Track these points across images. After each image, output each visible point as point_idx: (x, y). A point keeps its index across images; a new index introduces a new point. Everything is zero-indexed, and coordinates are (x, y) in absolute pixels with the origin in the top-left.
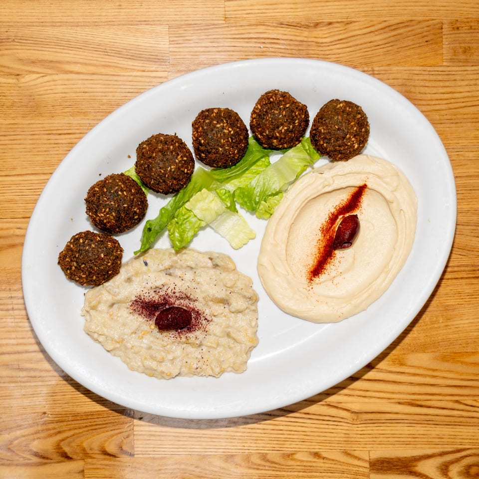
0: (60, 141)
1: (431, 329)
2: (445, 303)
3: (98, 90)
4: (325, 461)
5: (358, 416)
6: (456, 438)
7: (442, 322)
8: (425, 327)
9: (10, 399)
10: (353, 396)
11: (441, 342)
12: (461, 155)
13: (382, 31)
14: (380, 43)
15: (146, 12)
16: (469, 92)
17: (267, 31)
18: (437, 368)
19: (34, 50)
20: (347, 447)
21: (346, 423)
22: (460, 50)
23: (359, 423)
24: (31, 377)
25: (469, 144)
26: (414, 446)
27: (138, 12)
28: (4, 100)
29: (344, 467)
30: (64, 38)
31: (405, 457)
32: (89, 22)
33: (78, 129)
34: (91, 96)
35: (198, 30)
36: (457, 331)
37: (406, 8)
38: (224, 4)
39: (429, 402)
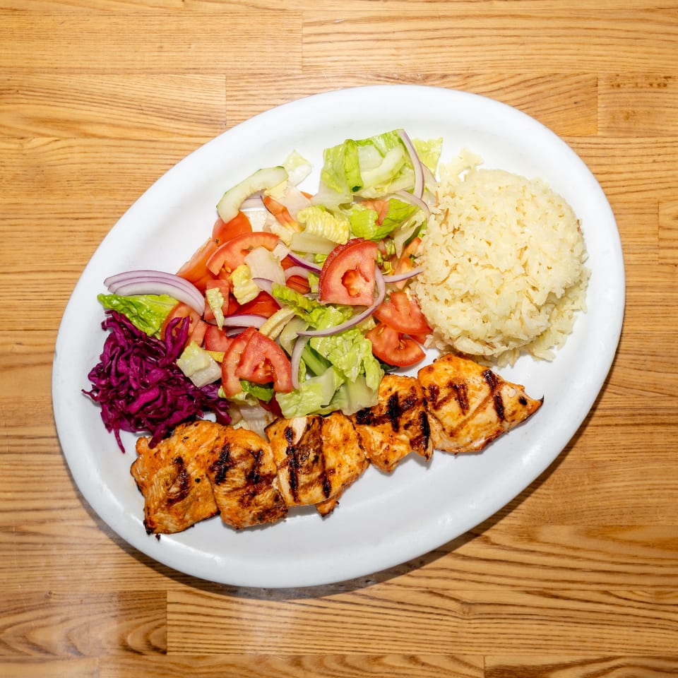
0: (77, 228)
1: (572, 492)
2: (593, 458)
3: (130, 160)
4: (423, 668)
5: (470, 609)
6: (602, 643)
7: (588, 484)
8: (564, 491)
9: (2, 572)
10: (465, 580)
11: (586, 511)
13: (515, 88)
15: (196, 56)
16: (632, 172)
18: (580, 546)
19: (45, 105)
20: (456, 651)
22: (622, 116)
23: (472, 617)
24: (30, 543)
25: (630, 243)
26: (546, 651)
27: (185, 56)
28: (3, 172)
30: (85, 89)
31: (533, 666)
32: (118, 69)
33: (101, 212)
34: (119, 169)
35: (265, 82)
36: (609, 497)
37: (548, 57)
38: (302, 48)
39: (567, 592)
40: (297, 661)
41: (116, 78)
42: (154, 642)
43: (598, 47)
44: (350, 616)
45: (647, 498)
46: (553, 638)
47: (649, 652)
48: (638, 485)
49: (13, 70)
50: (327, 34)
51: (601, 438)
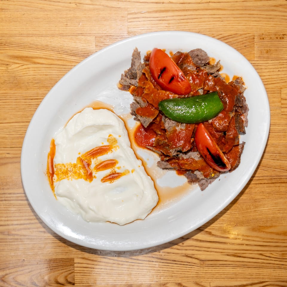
0: (32, 103)
1: (246, 212)
2: (255, 197)
3: (54, 74)
5: (204, 263)
6: (260, 275)
7: (253, 209)
8: (243, 212)
10: (201, 251)
15: (82, 28)
16: (269, 76)
18: (249, 235)
19: (17, 50)
20: (198, 280)
21: (197, 266)
22: (265, 51)
23: (204, 266)
24: (15, 239)
26: (236, 280)
27: (77, 28)
30: (34, 43)
31: (231, 286)
32: (49, 34)
34: (50, 77)
35: (112, 39)
36: (262, 214)
37: (233, 27)
38: (128, 24)
39: (244, 254)
41: (47, 38)
42: (69, 280)
43: (254, 22)
44: (152, 267)
45: (278, 214)
46: (239, 274)
47: (279, 279)
48: (274, 209)
49: (3, 35)
50: (138, 18)
51: (258, 189)
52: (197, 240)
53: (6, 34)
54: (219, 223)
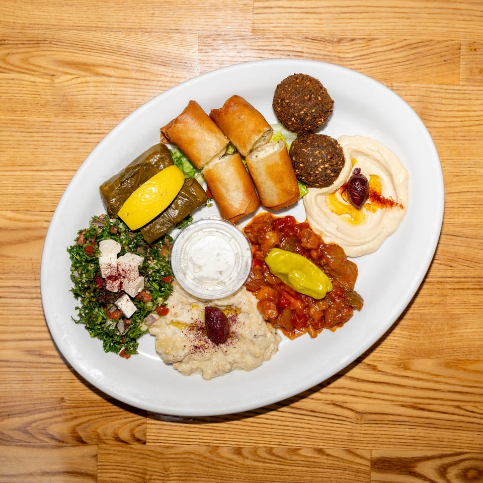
0: (89, 140)
1: (436, 335)
3: (129, 93)
4: (328, 458)
5: (362, 417)
6: (455, 442)
7: (447, 330)
8: (430, 334)
9: (30, 383)
10: (358, 396)
11: (446, 349)
12: (472, 171)
13: (402, 49)
14: (400, 60)
15: (178, 21)
17: (292, 44)
18: (440, 374)
19: (70, 52)
20: (351, 446)
21: (350, 422)
22: (477, 71)
23: (363, 422)
24: (51, 363)
25: (481, 161)
26: (415, 447)
27: (170, 21)
28: (38, 99)
29: (346, 465)
30: (98, 42)
31: (406, 458)
32: (123, 28)
34: (121, 99)
35: (226, 40)
36: (461, 339)
37: (427, 28)
38: (253, 17)
39: (430, 406)
40: (238, 451)
41: (121, 35)
42: (137, 435)
43: (461, 22)
44: (277, 420)
46: (419, 438)
49: (48, 27)
50: (271, 8)
51: (457, 298)
52: (352, 378)
53: (53, 25)
54: (390, 352)
